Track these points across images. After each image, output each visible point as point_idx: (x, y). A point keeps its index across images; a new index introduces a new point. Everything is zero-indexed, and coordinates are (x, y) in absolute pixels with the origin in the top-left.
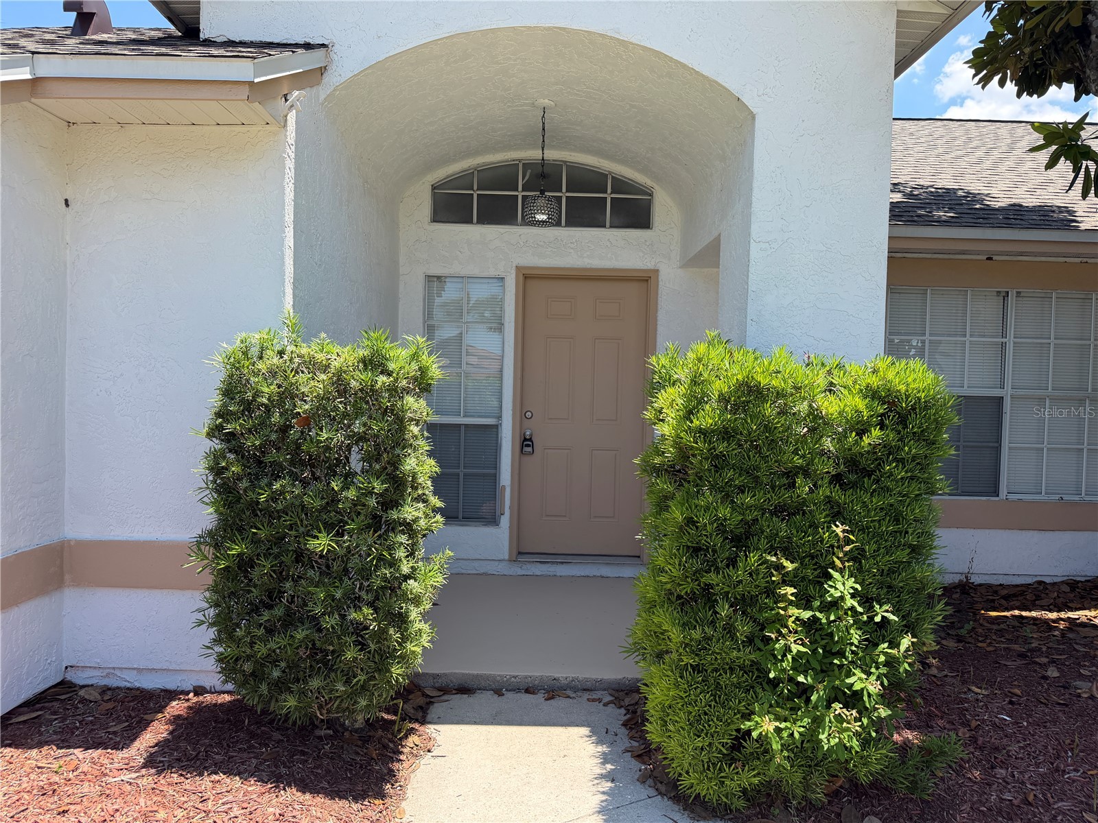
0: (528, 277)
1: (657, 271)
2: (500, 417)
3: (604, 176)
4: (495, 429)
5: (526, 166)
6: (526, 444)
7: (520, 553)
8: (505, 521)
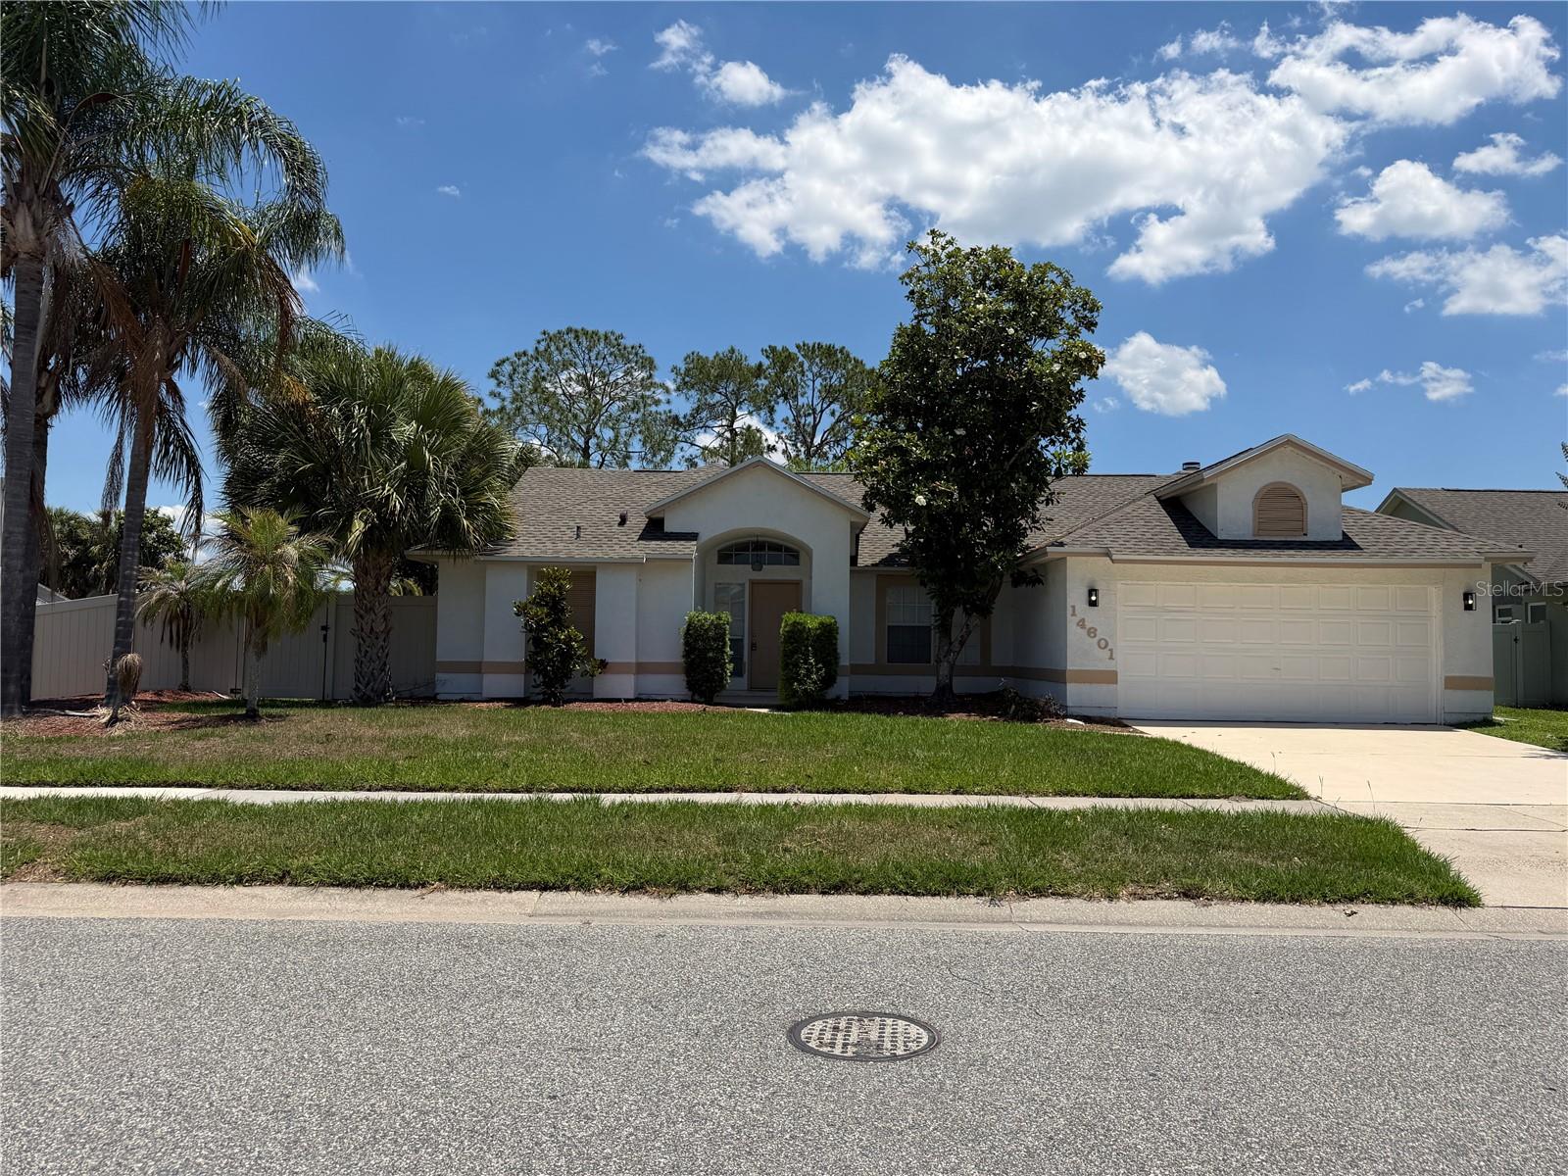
0: (753, 583)
1: (801, 581)
2: (743, 636)
3: (781, 546)
4: (742, 640)
5: (753, 543)
6: (753, 646)
7: (751, 688)
8: (746, 675)
